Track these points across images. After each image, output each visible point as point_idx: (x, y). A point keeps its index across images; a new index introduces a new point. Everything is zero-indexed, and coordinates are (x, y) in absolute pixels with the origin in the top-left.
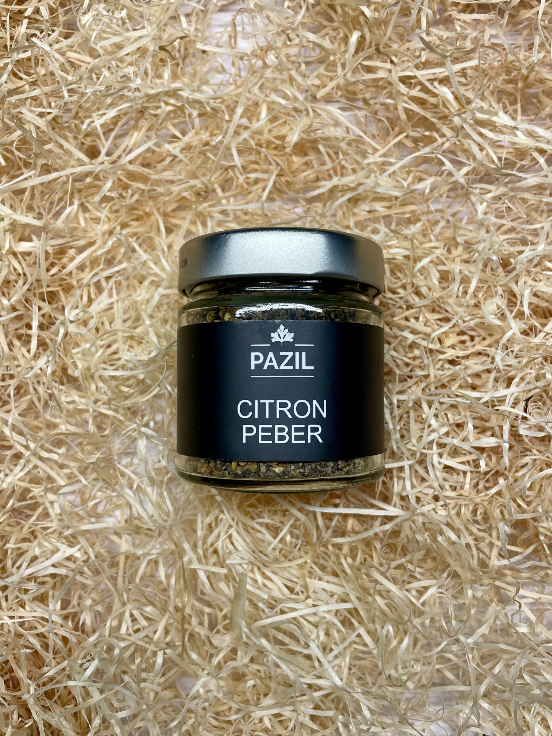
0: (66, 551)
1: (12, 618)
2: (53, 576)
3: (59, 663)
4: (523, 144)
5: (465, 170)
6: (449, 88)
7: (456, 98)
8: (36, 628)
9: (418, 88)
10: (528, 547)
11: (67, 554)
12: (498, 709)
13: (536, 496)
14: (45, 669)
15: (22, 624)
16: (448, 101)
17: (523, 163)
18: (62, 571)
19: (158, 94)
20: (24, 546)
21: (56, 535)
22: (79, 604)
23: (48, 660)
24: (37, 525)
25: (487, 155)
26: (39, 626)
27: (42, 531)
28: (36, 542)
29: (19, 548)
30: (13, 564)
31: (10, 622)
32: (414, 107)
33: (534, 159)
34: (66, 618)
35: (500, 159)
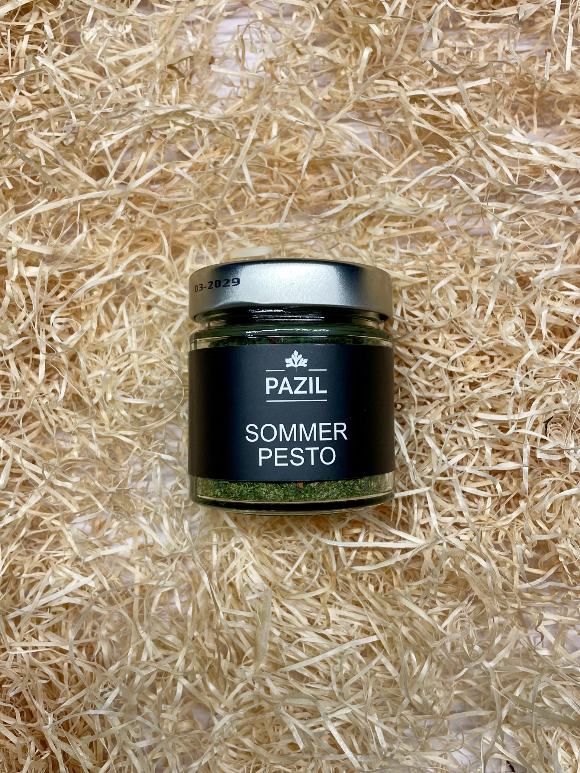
0: (79, 580)
1: (25, 648)
2: (67, 606)
3: (74, 694)
4: (538, 161)
5: (480, 187)
6: (462, 105)
7: (469, 116)
8: (49, 659)
9: (430, 106)
10: (549, 569)
11: (81, 584)
12: (520, 735)
13: (557, 518)
14: (60, 700)
15: (35, 655)
16: (461, 118)
17: (538, 180)
18: (77, 601)
19: (167, 115)
20: (37, 575)
21: (68, 565)
22: (93, 634)
23: (62, 691)
24: (48, 554)
25: (502, 172)
26: (53, 657)
27: (55, 560)
28: (50, 572)
29: (31, 578)
30: (26, 594)
31: (23, 653)
32: (426, 125)
33: (548, 176)
34: (80, 648)
35: (514, 176)
